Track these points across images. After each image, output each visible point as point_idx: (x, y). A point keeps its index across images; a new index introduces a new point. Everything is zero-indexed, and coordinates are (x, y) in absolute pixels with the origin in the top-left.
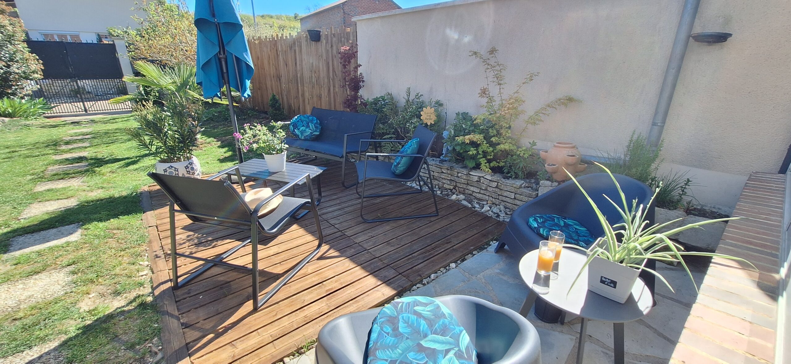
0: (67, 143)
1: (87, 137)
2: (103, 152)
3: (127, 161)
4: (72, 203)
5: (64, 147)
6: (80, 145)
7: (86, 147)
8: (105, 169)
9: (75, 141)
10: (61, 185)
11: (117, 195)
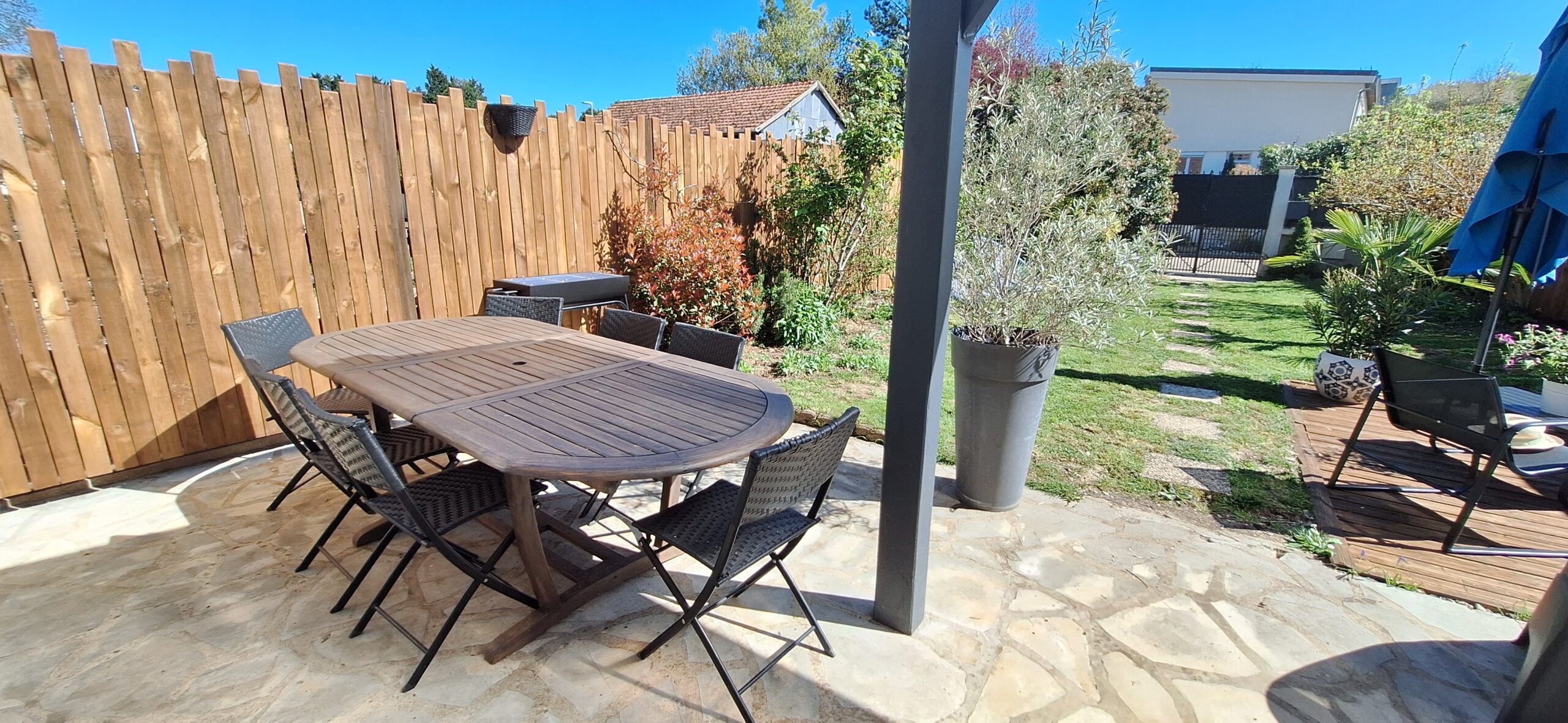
0: (1183, 307)
1: (1203, 304)
2: (1228, 326)
3: (1261, 344)
4: (1206, 371)
5: (1180, 311)
6: (1197, 312)
7: (1206, 317)
8: (1233, 346)
9: (1191, 307)
10: (1189, 350)
11: (1253, 378)
